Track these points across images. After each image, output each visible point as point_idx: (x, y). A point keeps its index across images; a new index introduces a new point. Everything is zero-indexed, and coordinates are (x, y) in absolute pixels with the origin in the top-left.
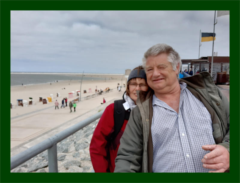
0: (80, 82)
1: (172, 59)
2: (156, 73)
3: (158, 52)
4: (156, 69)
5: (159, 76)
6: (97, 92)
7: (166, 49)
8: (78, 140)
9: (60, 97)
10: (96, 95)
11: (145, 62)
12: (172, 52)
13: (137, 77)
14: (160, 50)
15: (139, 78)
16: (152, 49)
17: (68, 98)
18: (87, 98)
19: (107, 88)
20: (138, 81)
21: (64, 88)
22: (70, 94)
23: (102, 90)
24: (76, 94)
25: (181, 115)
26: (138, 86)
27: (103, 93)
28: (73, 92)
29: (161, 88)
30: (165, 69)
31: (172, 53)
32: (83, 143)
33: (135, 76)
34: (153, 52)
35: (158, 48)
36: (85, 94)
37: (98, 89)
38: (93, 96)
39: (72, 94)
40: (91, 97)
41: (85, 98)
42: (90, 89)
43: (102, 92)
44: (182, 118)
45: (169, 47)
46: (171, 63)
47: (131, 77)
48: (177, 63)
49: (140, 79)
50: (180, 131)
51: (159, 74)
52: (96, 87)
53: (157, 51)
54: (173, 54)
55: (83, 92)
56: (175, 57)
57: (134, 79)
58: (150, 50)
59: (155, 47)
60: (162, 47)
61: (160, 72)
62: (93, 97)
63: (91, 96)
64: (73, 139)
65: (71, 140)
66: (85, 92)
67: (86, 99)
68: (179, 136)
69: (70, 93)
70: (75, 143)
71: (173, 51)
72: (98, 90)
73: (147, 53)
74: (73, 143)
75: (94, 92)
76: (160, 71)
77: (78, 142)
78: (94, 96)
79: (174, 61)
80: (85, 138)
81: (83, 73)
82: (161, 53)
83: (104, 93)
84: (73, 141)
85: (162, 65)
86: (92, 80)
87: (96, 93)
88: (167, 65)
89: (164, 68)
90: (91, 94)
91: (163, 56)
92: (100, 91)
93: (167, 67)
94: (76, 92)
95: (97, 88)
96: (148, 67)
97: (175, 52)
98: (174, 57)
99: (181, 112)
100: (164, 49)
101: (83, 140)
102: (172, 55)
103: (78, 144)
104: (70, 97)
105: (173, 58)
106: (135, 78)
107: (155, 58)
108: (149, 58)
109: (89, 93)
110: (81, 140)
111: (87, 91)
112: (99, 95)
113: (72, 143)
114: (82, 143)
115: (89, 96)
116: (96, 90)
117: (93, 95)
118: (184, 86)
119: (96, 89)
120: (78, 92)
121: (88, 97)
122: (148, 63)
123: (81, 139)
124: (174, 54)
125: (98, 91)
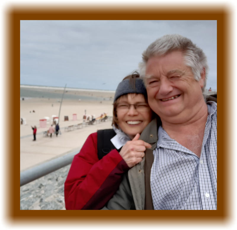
0: (59, 102)
1: (193, 60)
2: (165, 87)
3: (166, 49)
4: (164, 79)
5: (171, 92)
6: (86, 121)
7: (180, 44)
8: (47, 197)
9: (25, 125)
10: (84, 126)
11: (144, 69)
12: (191, 48)
13: (129, 93)
14: (169, 46)
15: (132, 93)
16: (155, 45)
17: (38, 127)
18: (70, 129)
19: (103, 114)
20: (131, 99)
21: (34, 111)
22: (43, 120)
23: (94, 118)
24: (52, 121)
25: (205, 161)
26: (132, 108)
27: (95, 123)
28: (47, 118)
29: (175, 114)
30: (181, 79)
31: (192, 50)
32: (55, 202)
33: (125, 91)
34: (157, 50)
35: (165, 42)
36: (67, 122)
37: (89, 115)
38: (78, 127)
39: (45, 121)
40: (76, 128)
41: (65, 128)
42: (75, 115)
43: (94, 120)
44: (206, 166)
45: (186, 39)
46: (190, 68)
47: (119, 94)
48: (201, 67)
49: (134, 95)
50: (201, 188)
51: (171, 89)
52: (85, 111)
53: (164, 47)
54: (193, 52)
55: (62, 118)
56: (198, 56)
57: (124, 96)
58: (153, 46)
59: (160, 41)
60: (173, 40)
61: (172, 84)
62: (78, 129)
63: (75, 126)
64: (40, 195)
65: (37, 196)
66: (66, 119)
67: (67, 130)
68: (200, 198)
69: (42, 118)
70: (41, 201)
71: (194, 46)
72: (87, 116)
73: (147, 52)
74: (39, 200)
75: (81, 121)
76: (172, 82)
77: (46, 200)
78: (80, 127)
79: (195, 65)
80: (58, 194)
81: (65, 88)
82: (171, 50)
83: (98, 122)
84: (40, 197)
85: (175, 72)
86: (80, 100)
87: (84, 121)
88: (184, 72)
89: (178, 77)
90: (76, 123)
91: (176, 57)
92: (91, 119)
93: (184, 74)
94: (52, 118)
95: (86, 114)
96: (149, 76)
97: (197, 49)
98: (196, 57)
99: (206, 154)
100: (176, 44)
101: (55, 197)
102: (191, 53)
103: (46, 203)
104: (41, 127)
105: (194, 58)
106: (126, 94)
107: (162, 61)
108: (150, 61)
109: (73, 120)
110: (52, 197)
111: (70, 118)
112: (88, 125)
113: (36, 200)
114: (52, 202)
115: (73, 126)
116: (85, 117)
117: (79, 125)
118: (214, 108)
119: (84, 114)
120: (54, 118)
121: (70, 127)
122: (149, 70)
123: (52, 194)
124: (196, 51)
125: (88, 119)
